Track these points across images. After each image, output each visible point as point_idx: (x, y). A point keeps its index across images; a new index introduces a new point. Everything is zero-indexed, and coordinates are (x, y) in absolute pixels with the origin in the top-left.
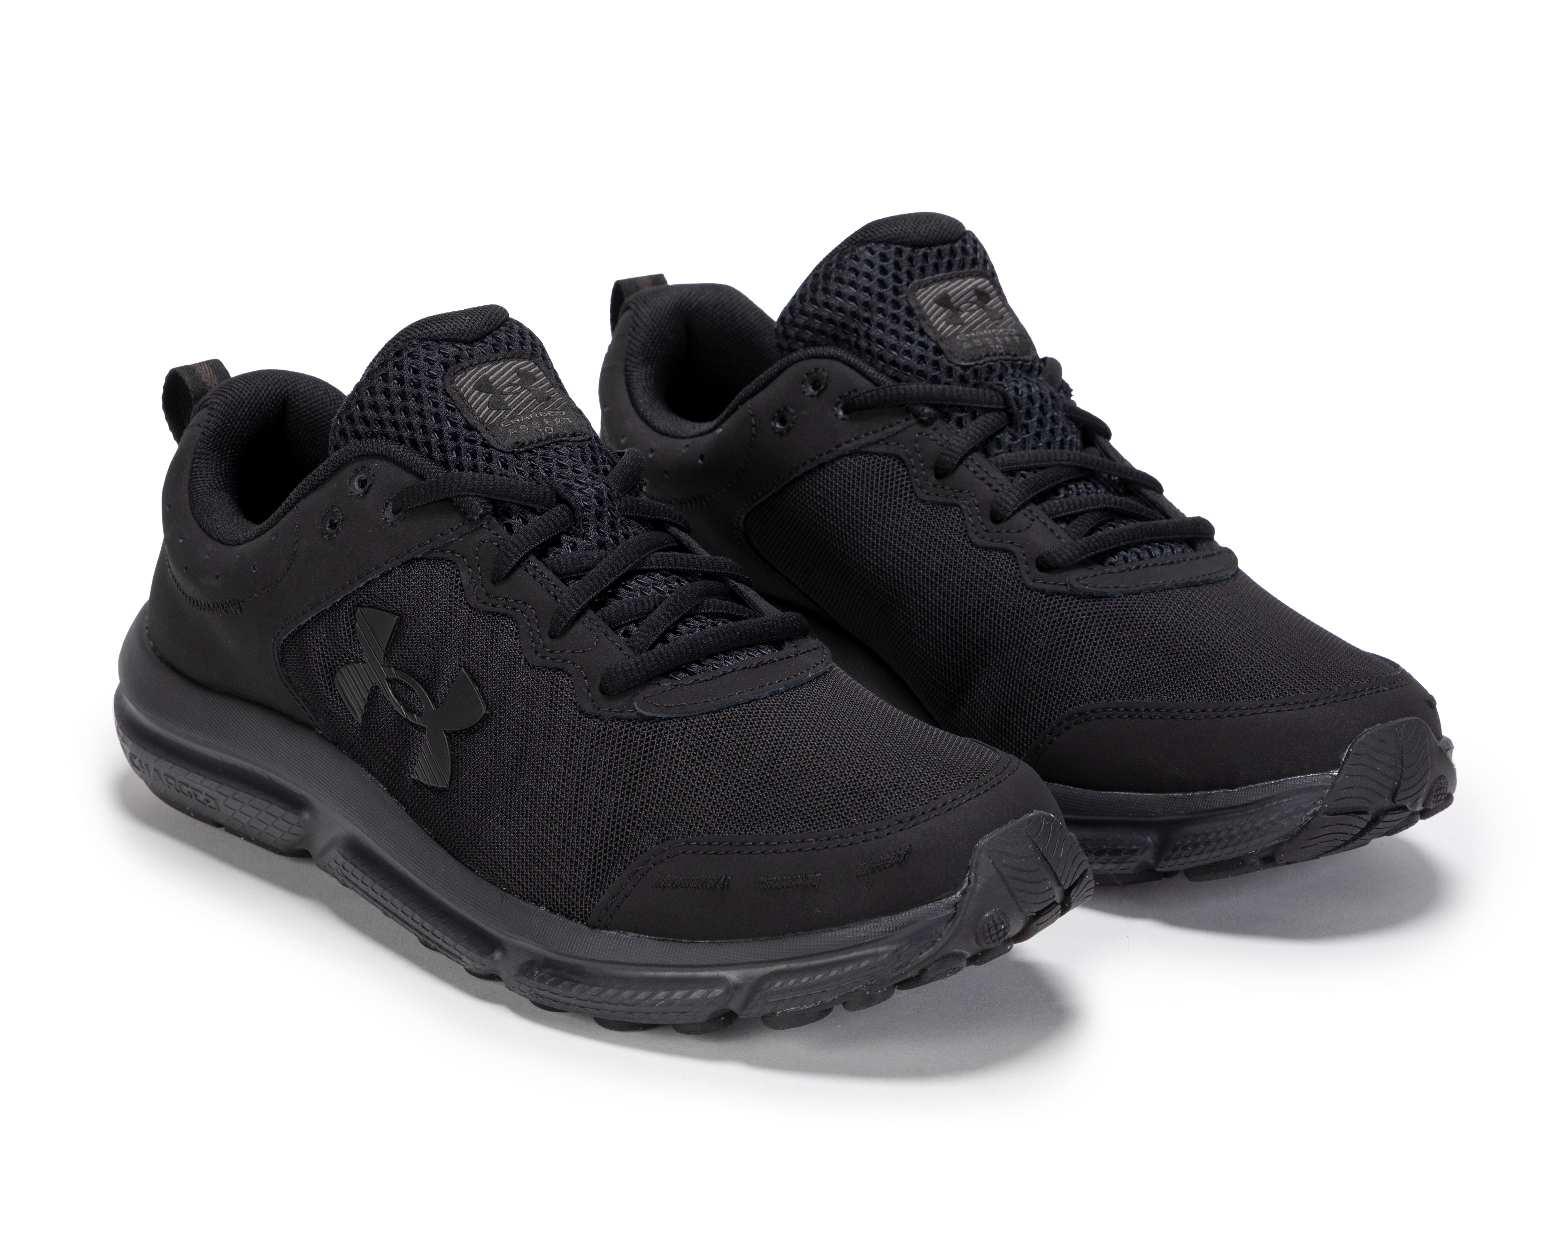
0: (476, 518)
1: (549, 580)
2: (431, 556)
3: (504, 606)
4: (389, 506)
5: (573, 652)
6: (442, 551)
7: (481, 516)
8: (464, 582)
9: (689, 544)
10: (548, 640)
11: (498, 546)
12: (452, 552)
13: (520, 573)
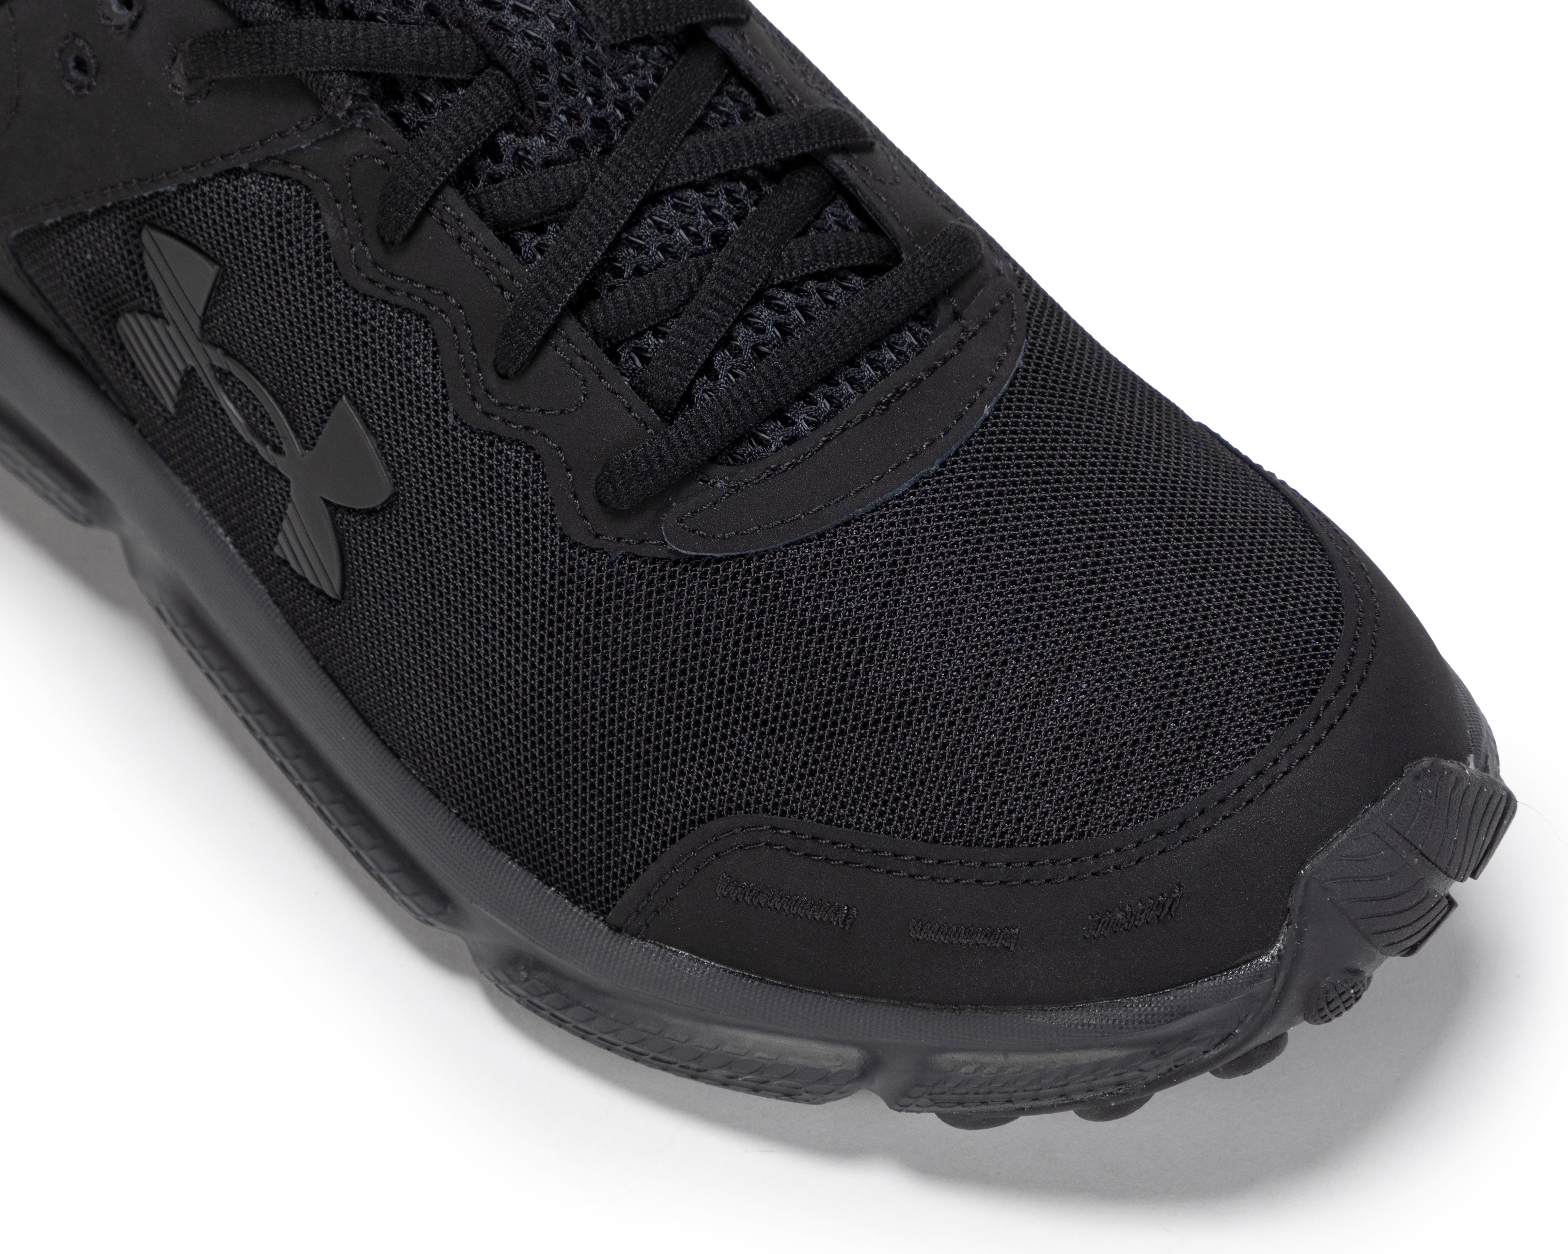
0: (340, 115)
1: (486, 249)
2: (266, 169)
3: (409, 295)
4: (179, 59)
5: (542, 411)
6: (285, 163)
7: (350, 112)
8: (331, 233)
9: (750, 70)
10: (494, 382)
11: (386, 166)
12: (304, 168)
13: (429, 232)
